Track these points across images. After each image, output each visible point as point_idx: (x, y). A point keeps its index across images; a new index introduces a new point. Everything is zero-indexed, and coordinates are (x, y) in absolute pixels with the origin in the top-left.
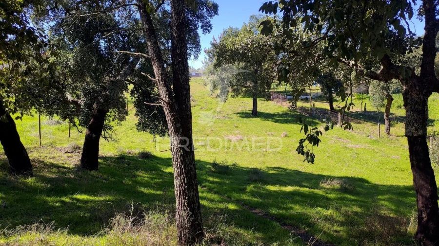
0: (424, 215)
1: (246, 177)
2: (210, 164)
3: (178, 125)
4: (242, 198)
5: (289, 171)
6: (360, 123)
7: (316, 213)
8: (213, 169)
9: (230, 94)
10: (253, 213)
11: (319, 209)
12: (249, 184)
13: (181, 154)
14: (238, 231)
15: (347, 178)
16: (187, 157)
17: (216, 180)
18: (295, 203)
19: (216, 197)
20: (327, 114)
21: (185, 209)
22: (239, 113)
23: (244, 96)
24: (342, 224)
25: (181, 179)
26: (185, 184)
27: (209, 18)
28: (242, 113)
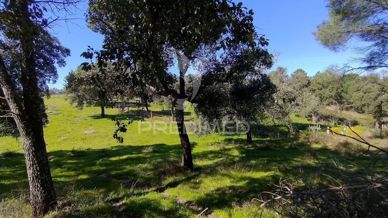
0: (186, 157)
1: (97, 155)
2: (70, 151)
3: (29, 130)
4: (93, 169)
5: (125, 147)
6: (161, 116)
7: (138, 168)
8: (72, 155)
9: (85, 105)
10: (100, 177)
11: (140, 165)
12: (99, 160)
13: (33, 150)
14: (87, 192)
15: (156, 145)
16: (39, 151)
17: (75, 161)
18: (127, 164)
19: (73, 173)
20: (145, 113)
21: (39, 189)
22: (92, 116)
23: (96, 106)
24: (152, 170)
25: (33, 168)
26: (38, 171)
27: (64, 57)
28: (95, 116)
